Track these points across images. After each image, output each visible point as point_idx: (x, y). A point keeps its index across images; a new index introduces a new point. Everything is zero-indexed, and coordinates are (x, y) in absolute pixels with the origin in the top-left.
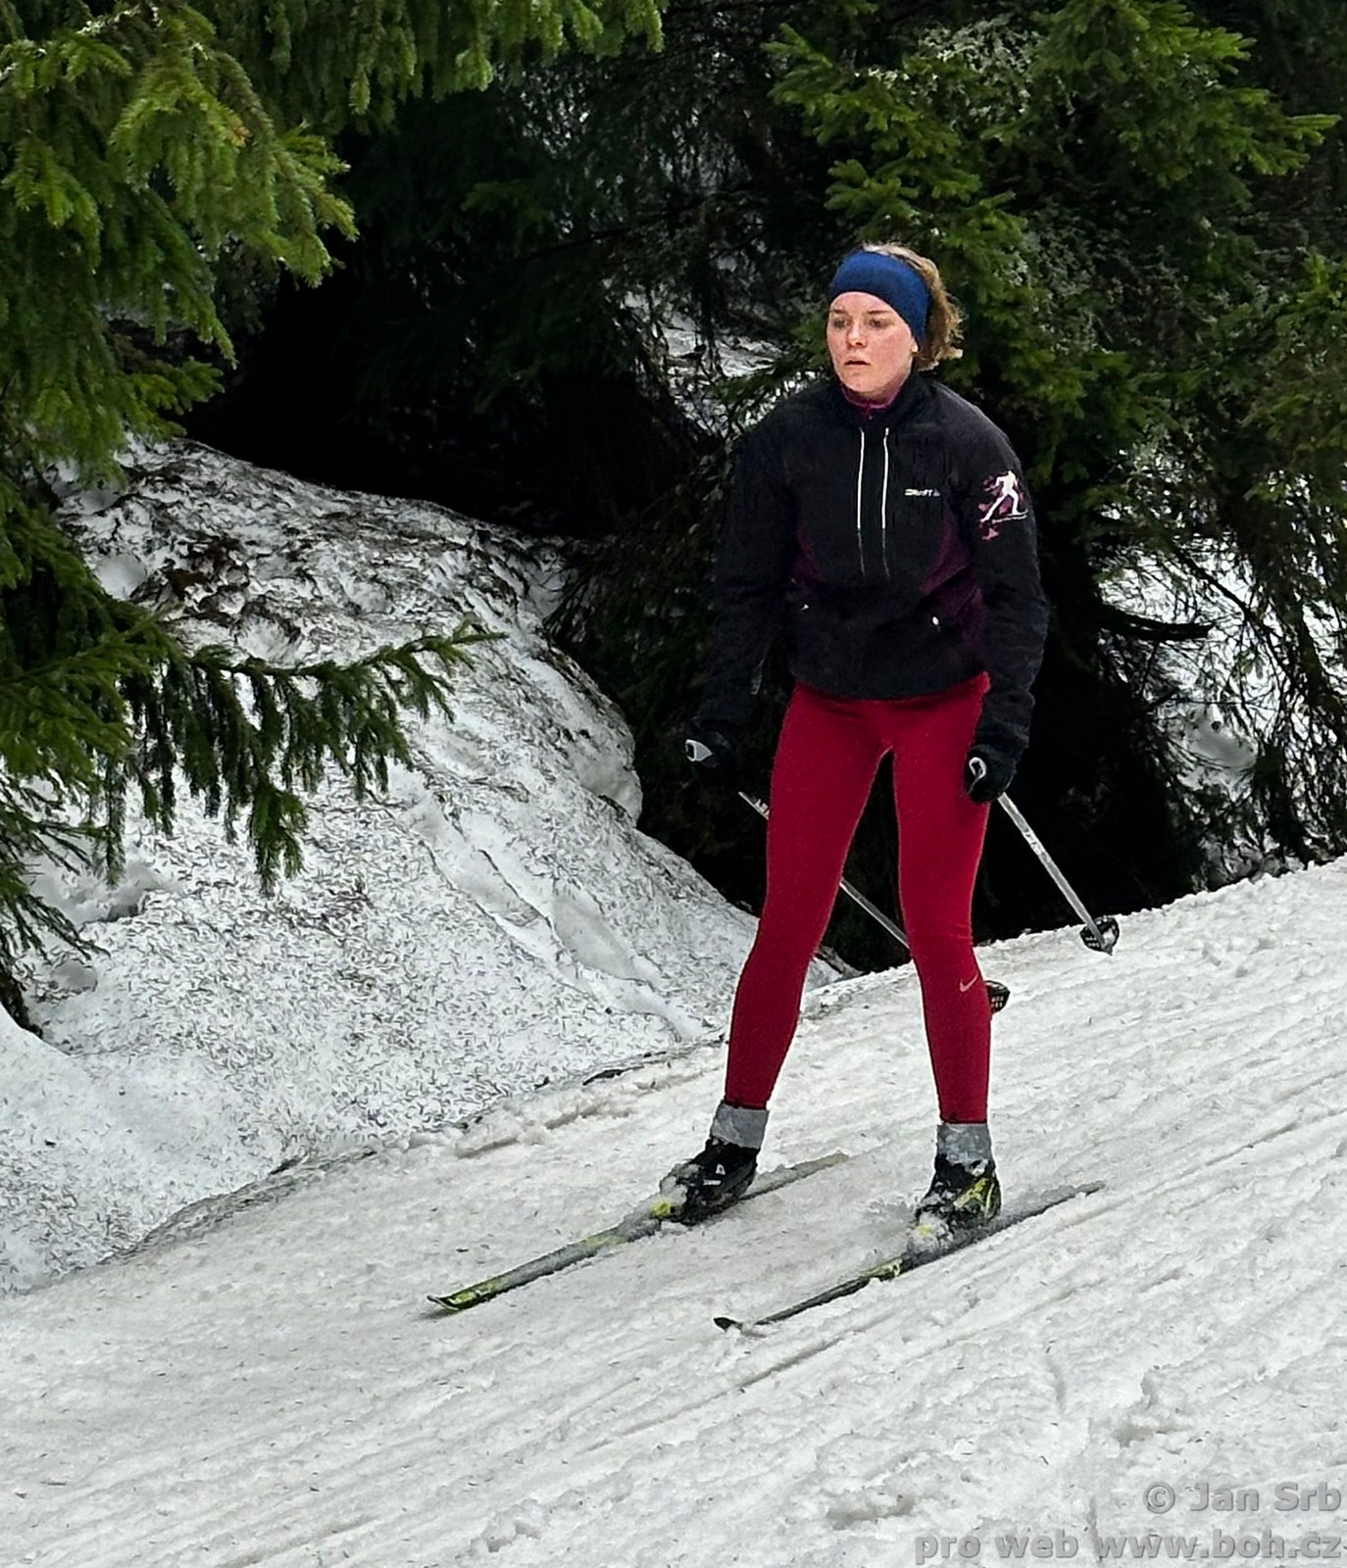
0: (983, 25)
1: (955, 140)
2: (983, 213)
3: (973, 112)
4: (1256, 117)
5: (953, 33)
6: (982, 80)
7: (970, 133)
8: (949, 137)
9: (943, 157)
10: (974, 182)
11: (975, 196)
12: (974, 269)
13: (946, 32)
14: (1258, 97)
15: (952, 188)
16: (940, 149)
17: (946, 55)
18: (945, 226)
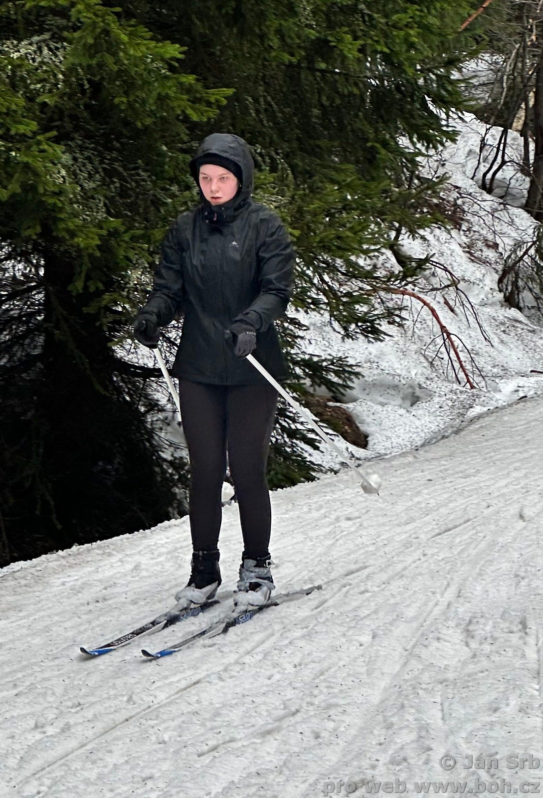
0: (36, 38)
1: (22, 102)
2: (39, 143)
3: (32, 87)
4: (189, 90)
5: (19, 42)
6: (37, 69)
7: (31, 98)
8: (20, 100)
9: (15, 112)
10: (34, 126)
11: (35, 134)
12: (36, 174)
13: (15, 42)
14: (189, 79)
15: (22, 129)
16: (14, 107)
17: (15, 55)
18: (18, 150)
